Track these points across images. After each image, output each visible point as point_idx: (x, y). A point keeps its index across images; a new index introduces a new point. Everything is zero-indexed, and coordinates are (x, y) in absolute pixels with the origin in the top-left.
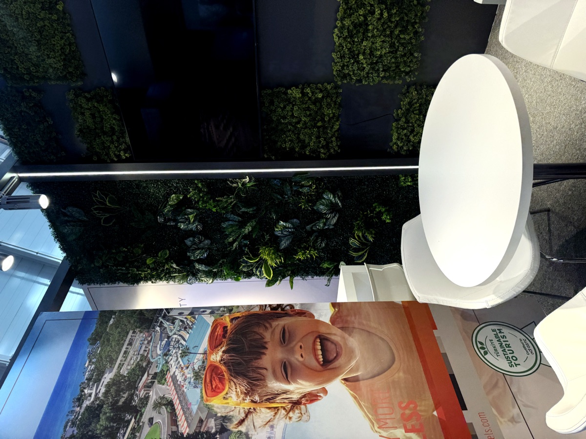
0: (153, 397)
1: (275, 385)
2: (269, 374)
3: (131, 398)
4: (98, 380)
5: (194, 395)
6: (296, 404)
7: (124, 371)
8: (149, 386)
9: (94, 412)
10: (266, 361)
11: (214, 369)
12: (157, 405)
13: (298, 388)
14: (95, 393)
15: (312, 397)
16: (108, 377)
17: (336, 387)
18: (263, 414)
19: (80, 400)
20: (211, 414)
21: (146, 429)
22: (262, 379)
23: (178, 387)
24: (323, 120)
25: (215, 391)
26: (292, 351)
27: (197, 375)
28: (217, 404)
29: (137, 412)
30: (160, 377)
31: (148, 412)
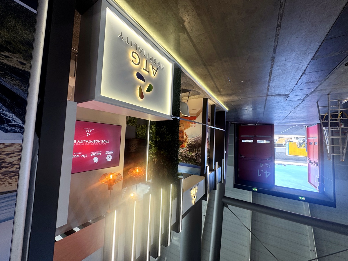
0: (184, 154)
1: (184, 139)
2: (183, 139)
3: (184, 156)
4: (182, 161)
5: (184, 149)
6: (186, 136)
7: (181, 158)
8: (183, 154)
9: (185, 160)
10: (181, 140)
11: (182, 146)
12: (185, 153)
13: (185, 136)
14: (183, 161)
15: (186, 134)
16: (182, 160)
17: (185, 131)
18: (187, 140)
19: (184, 162)
20: (187, 146)
21: (188, 154)
22: (183, 140)
23: (183, 151)
24: (141, 128)
25: (184, 146)
26: (180, 136)
27: (182, 148)
28: (186, 146)
29: (186, 155)
30: (182, 153)
31: (186, 154)
